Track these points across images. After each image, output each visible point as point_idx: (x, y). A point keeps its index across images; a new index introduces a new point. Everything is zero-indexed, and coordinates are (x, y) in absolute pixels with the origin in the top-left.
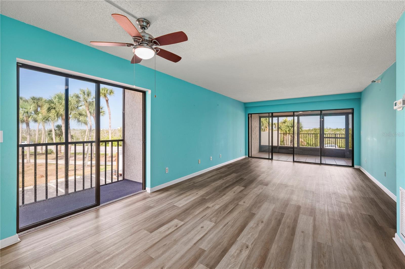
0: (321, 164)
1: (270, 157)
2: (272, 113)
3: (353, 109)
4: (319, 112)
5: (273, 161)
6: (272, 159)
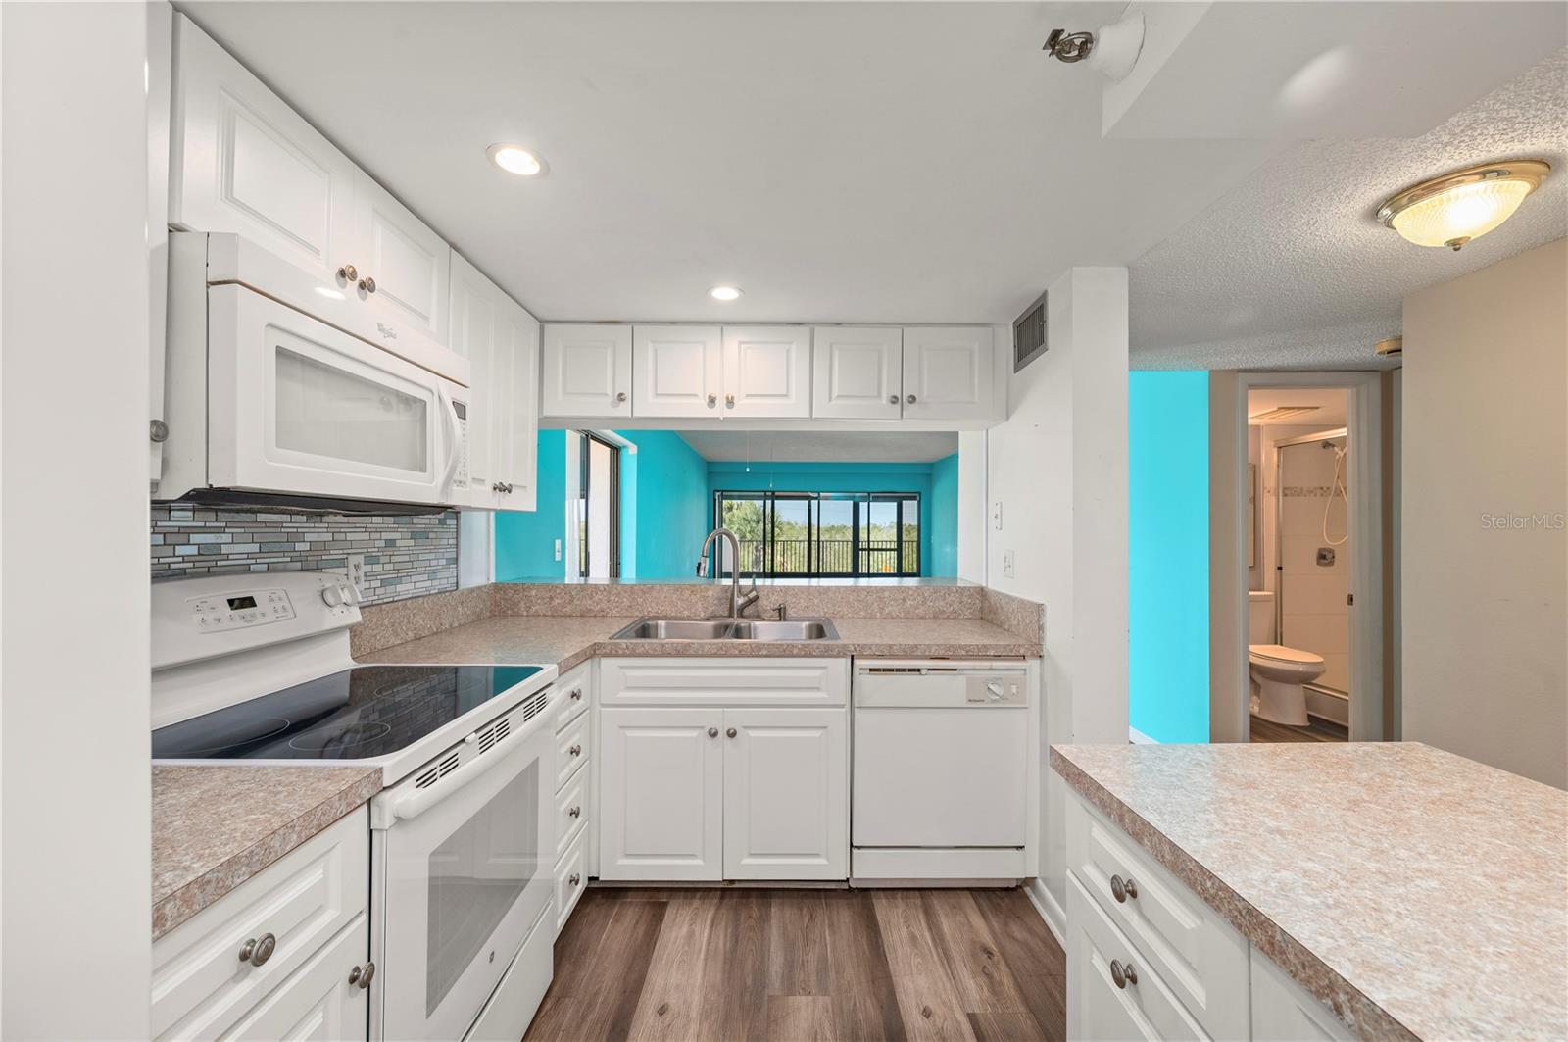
2: (773, 492)
3: (919, 493)
4: (871, 494)
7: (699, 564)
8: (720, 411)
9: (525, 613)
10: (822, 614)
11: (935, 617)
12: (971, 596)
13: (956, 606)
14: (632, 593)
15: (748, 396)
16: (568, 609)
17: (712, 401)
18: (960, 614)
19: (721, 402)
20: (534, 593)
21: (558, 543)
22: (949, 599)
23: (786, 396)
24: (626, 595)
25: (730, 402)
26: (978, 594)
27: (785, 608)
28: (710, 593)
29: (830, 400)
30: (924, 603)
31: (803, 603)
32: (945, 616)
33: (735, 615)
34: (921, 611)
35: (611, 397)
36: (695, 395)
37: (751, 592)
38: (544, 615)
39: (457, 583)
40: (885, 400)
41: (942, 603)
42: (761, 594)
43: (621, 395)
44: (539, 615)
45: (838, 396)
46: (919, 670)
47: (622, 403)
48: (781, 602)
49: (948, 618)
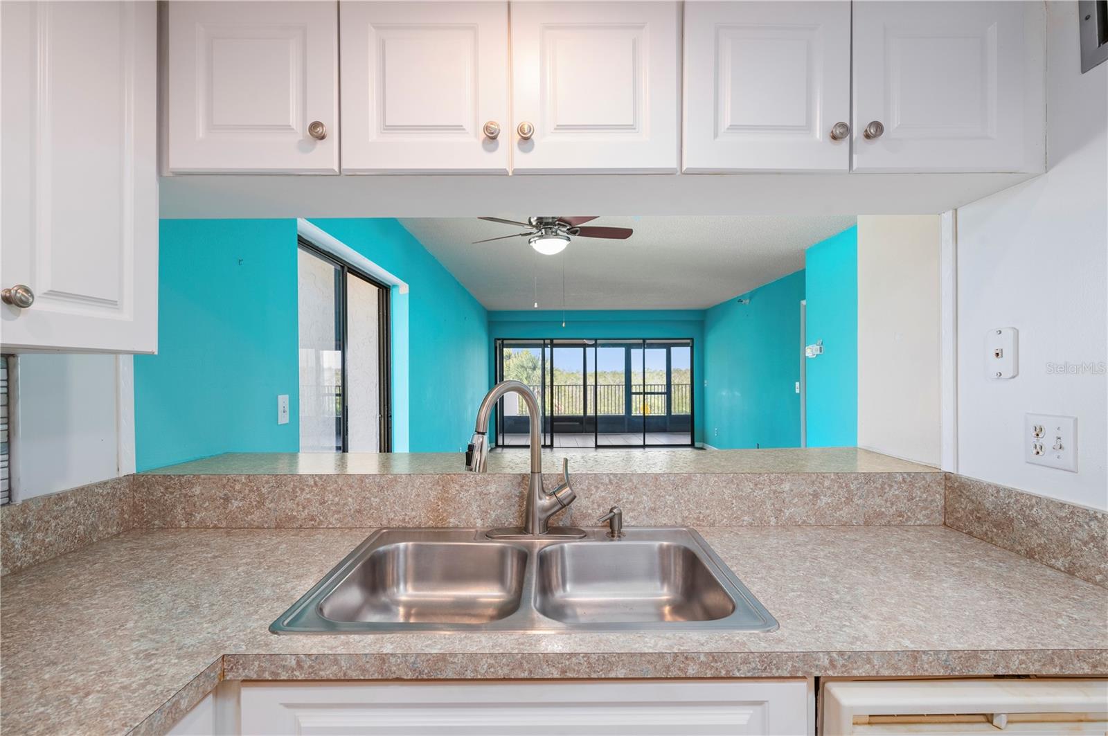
0: (644, 446)
1: (548, 443)
2: (552, 340)
3: (692, 339)
4: (641, 341)
5: (554, 449)
6: (551, 446)
7: (471, 448)
8: (506, 157)
9: (184, 524)
10: (679, 520)
11: (867, 524)
12: (927, 489)
13: (902, 505)
14: (363, 490)
15: (560, 128)
16: (256, 517)
17: (492, 137)
18: (909, 518)
19: (508, 139)
20: (197, 490)
21: (283, 400)
22: (890, 494)
23: (631, 127)
24: (351, 492)
25: (525, 139)
26: (939, 484)
27: (620, 514)
28: (492, 488)
29: (716, 135)
30: (849, 500)
31: (647, 502)
32: (883, 522)
33: (537, 531)
34: (844, 513)
35: (300, 129)
36: (459, 128)
37: (562, 487)
38: (215, 527)
39: (10, 490)
40: (819, 132)
41: (878, 500)
42: (577, 489)
43: (315, 125)
44: (207, 528)
45: (733, 128)
46: (989, 718)
47: (320, 142)
48: (613, 504)
49: (888, 524)
